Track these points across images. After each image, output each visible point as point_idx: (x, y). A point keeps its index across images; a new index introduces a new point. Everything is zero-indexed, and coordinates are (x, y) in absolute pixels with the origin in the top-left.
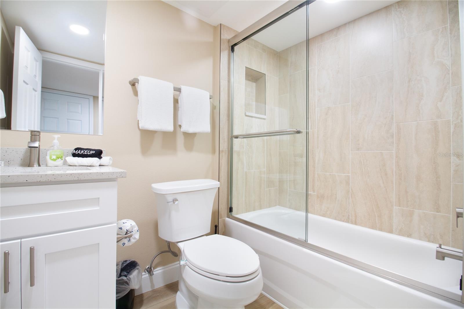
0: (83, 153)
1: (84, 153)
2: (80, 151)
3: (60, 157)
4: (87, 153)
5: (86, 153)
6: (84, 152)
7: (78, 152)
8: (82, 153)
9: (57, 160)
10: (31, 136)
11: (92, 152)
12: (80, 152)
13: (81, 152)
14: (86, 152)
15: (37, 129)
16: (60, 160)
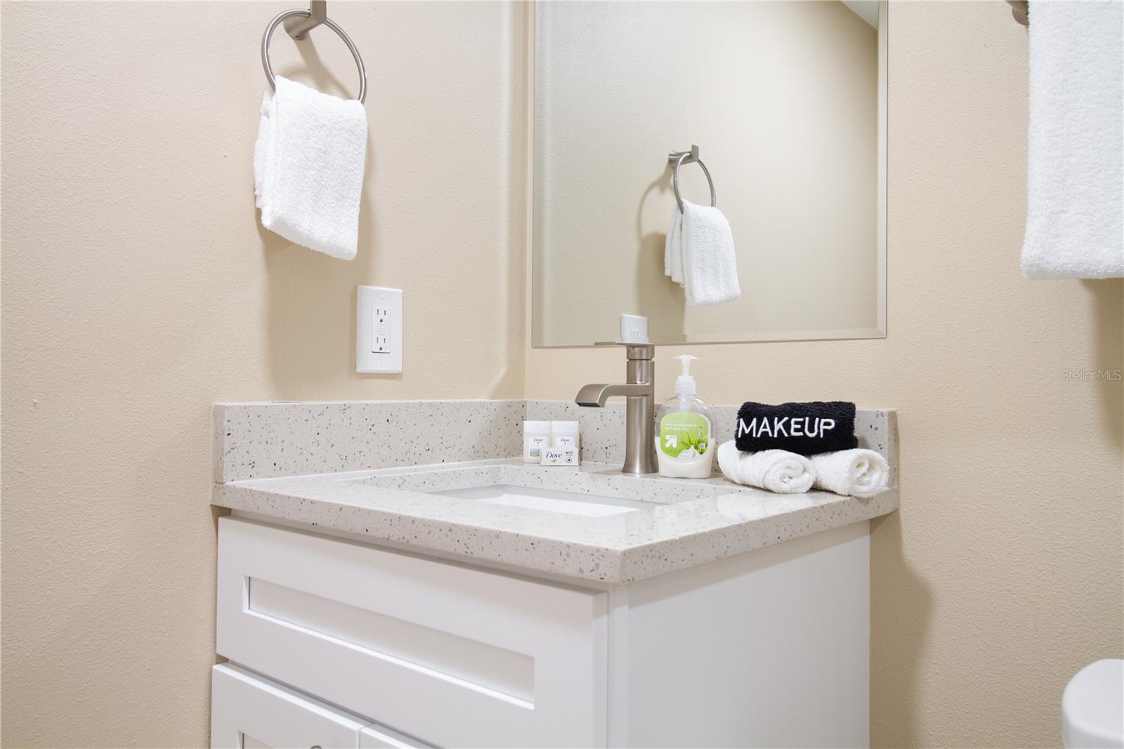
0: (786, 435)
1: (789, 432)
2: (765, 420)
3: (694, 440)
4: (801, 434)
5: (796, 430)
6: (787, 426)
7: (761, 430)
8: (780, 431)
9: (683, 453)
10: (628, 362)
11: (822, 427)
12: (768, 430)
13: (772, 429)
14: (793, 426)
15: (642, 339)
16: (694, 455)
